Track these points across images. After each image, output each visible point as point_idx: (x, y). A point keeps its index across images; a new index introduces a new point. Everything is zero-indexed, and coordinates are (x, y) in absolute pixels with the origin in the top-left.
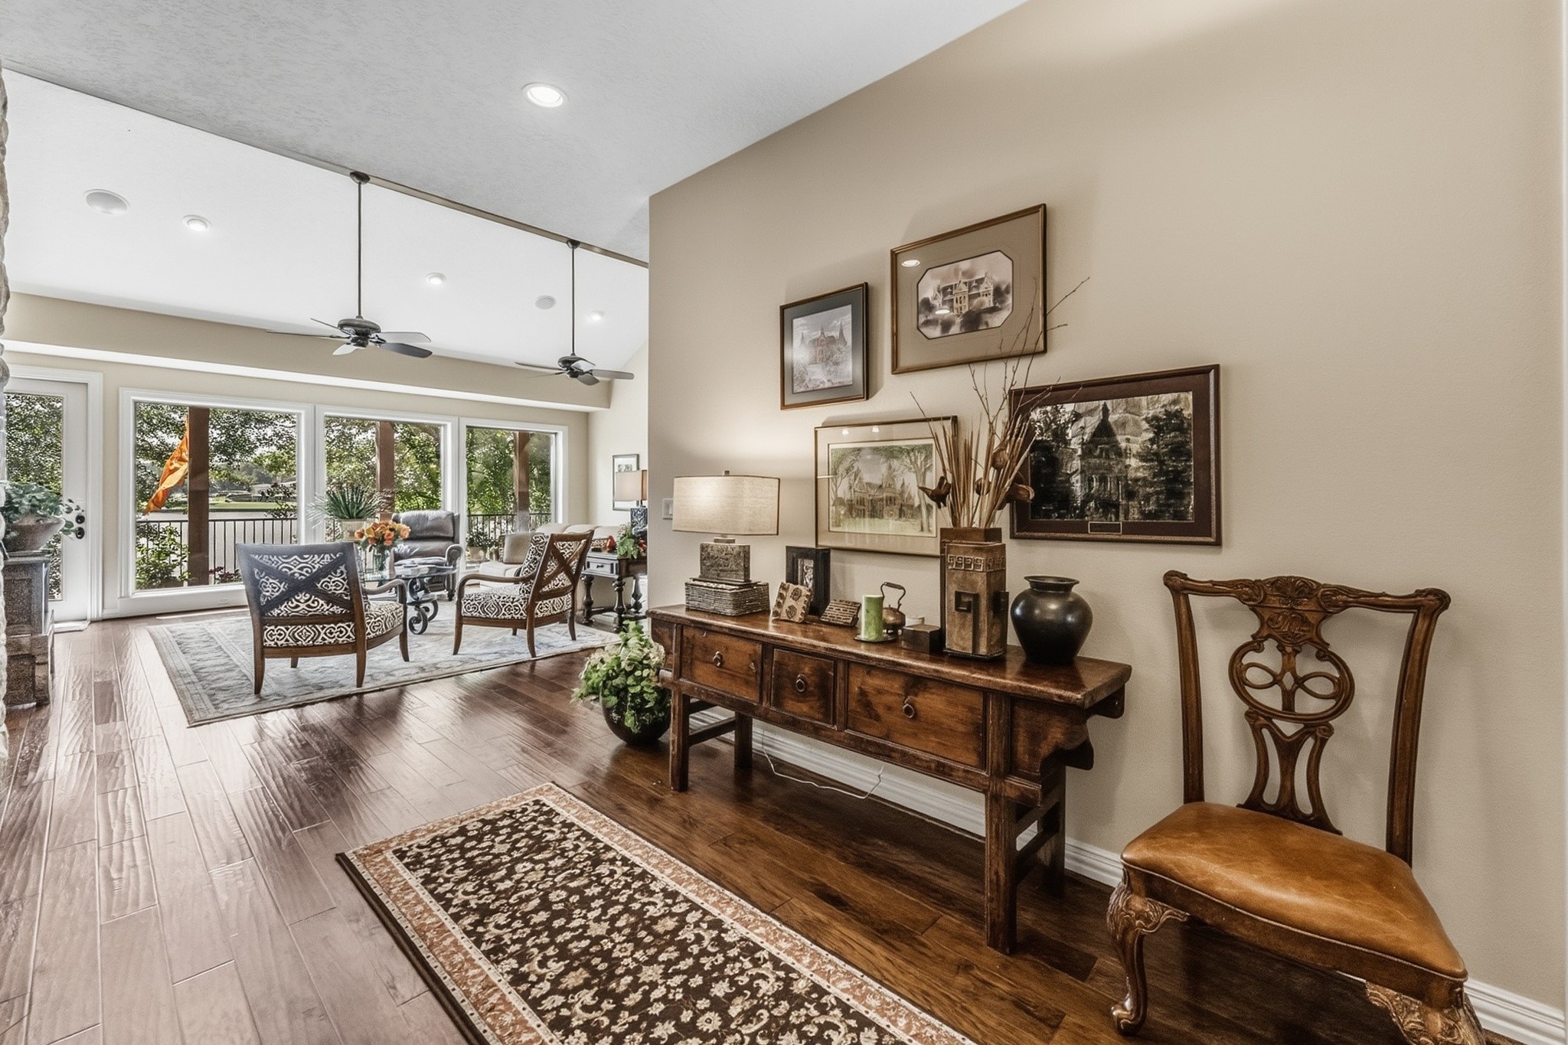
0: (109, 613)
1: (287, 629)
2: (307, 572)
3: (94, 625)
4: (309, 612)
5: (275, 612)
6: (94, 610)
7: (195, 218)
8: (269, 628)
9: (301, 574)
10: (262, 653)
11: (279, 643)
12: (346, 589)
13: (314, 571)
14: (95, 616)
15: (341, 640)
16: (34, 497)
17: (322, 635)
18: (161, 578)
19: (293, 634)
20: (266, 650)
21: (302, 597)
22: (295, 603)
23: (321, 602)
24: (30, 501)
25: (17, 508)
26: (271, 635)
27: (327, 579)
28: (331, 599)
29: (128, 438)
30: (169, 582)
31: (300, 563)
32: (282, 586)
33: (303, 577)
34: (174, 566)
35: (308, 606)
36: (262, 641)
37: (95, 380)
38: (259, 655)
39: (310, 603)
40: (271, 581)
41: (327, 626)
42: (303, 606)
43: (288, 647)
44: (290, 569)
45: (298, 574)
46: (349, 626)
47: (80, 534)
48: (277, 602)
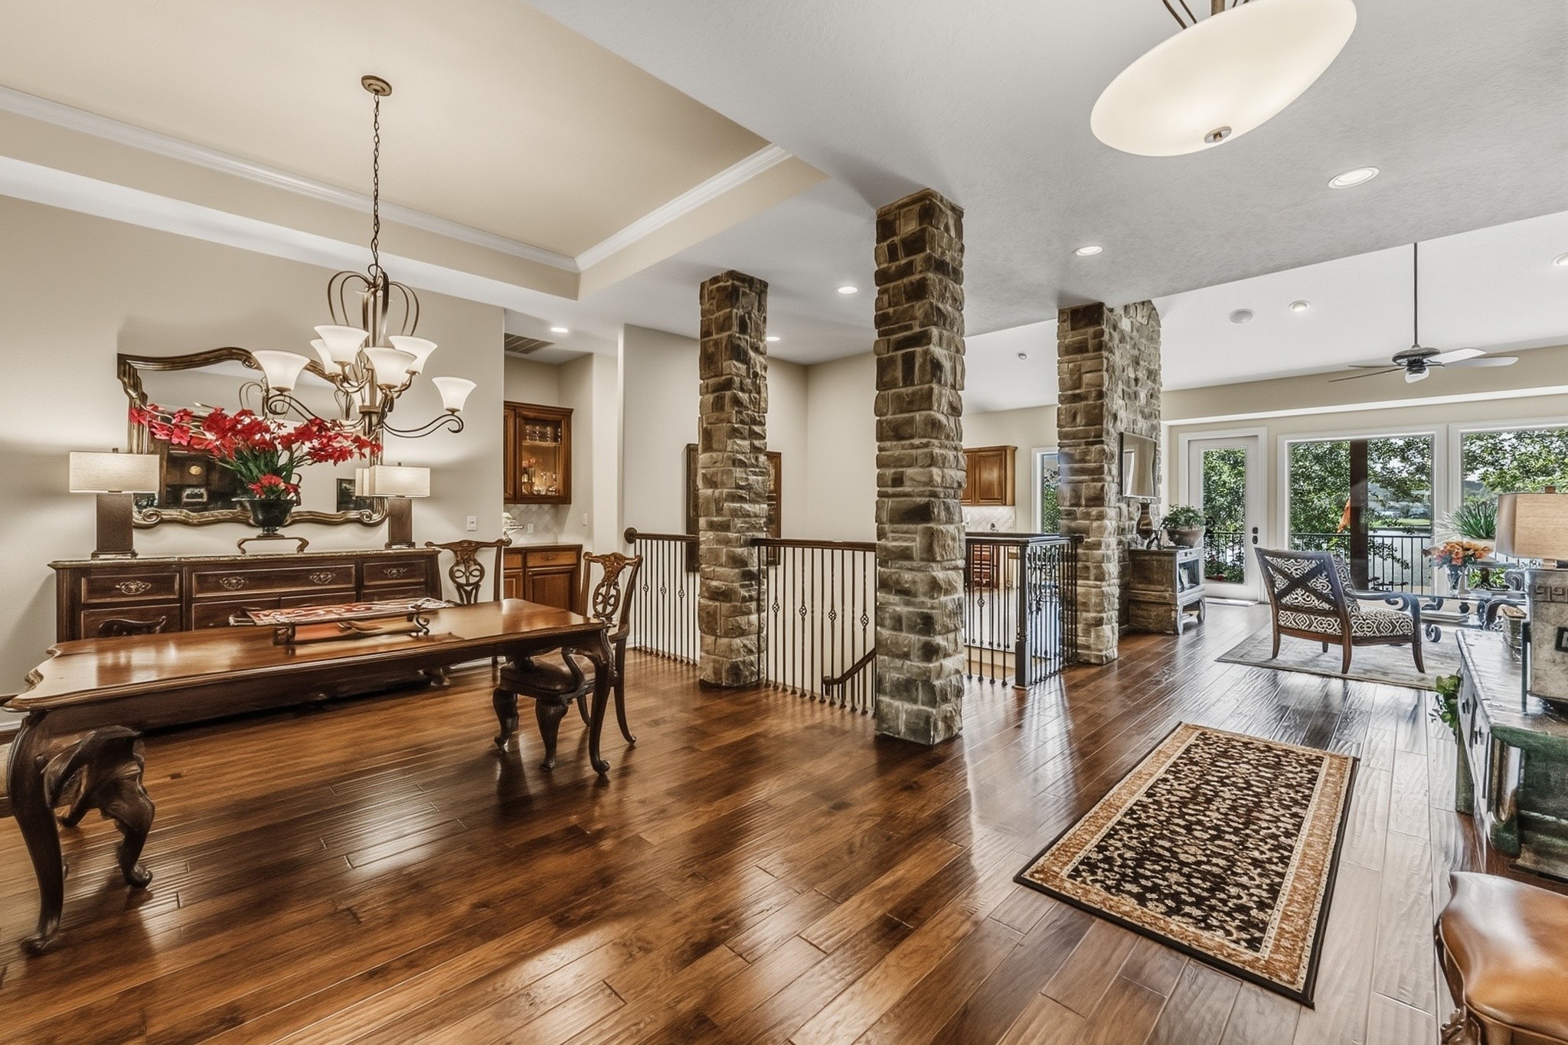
1: (1293, 615)
2: (1300, 572)
3: (1260, 605)
4: (1305, 604)
5: (1284, 601)
7: (1297, 303)
8: (1281, 612)
10: (1279, 630)
11: (1289, 624)
12: (1331, 589)
13: (1305, 572)
15: (1329, 631)
17: (1315, 624)
19: (1296, 619)
20: (1282, 628)
21: (1299, 592)
22: (1295, 596)
23: (1314, 598)
26: (1283, 617)
27: (1315, 580)
28: (1320, 596)
32: (1286, 581)
33: (1298, 576)
36: (1278, 621)
37: (1262, 432)
38: (1276, 631)
39: (1305, 597)
41: (1319, 618)
42: (1301, 599)
43: (1294, 628)
44: (1289, 570)
45: (1296, 575)
46: (1336, 621)
47: (1255, 540)
48: (1284, 593)
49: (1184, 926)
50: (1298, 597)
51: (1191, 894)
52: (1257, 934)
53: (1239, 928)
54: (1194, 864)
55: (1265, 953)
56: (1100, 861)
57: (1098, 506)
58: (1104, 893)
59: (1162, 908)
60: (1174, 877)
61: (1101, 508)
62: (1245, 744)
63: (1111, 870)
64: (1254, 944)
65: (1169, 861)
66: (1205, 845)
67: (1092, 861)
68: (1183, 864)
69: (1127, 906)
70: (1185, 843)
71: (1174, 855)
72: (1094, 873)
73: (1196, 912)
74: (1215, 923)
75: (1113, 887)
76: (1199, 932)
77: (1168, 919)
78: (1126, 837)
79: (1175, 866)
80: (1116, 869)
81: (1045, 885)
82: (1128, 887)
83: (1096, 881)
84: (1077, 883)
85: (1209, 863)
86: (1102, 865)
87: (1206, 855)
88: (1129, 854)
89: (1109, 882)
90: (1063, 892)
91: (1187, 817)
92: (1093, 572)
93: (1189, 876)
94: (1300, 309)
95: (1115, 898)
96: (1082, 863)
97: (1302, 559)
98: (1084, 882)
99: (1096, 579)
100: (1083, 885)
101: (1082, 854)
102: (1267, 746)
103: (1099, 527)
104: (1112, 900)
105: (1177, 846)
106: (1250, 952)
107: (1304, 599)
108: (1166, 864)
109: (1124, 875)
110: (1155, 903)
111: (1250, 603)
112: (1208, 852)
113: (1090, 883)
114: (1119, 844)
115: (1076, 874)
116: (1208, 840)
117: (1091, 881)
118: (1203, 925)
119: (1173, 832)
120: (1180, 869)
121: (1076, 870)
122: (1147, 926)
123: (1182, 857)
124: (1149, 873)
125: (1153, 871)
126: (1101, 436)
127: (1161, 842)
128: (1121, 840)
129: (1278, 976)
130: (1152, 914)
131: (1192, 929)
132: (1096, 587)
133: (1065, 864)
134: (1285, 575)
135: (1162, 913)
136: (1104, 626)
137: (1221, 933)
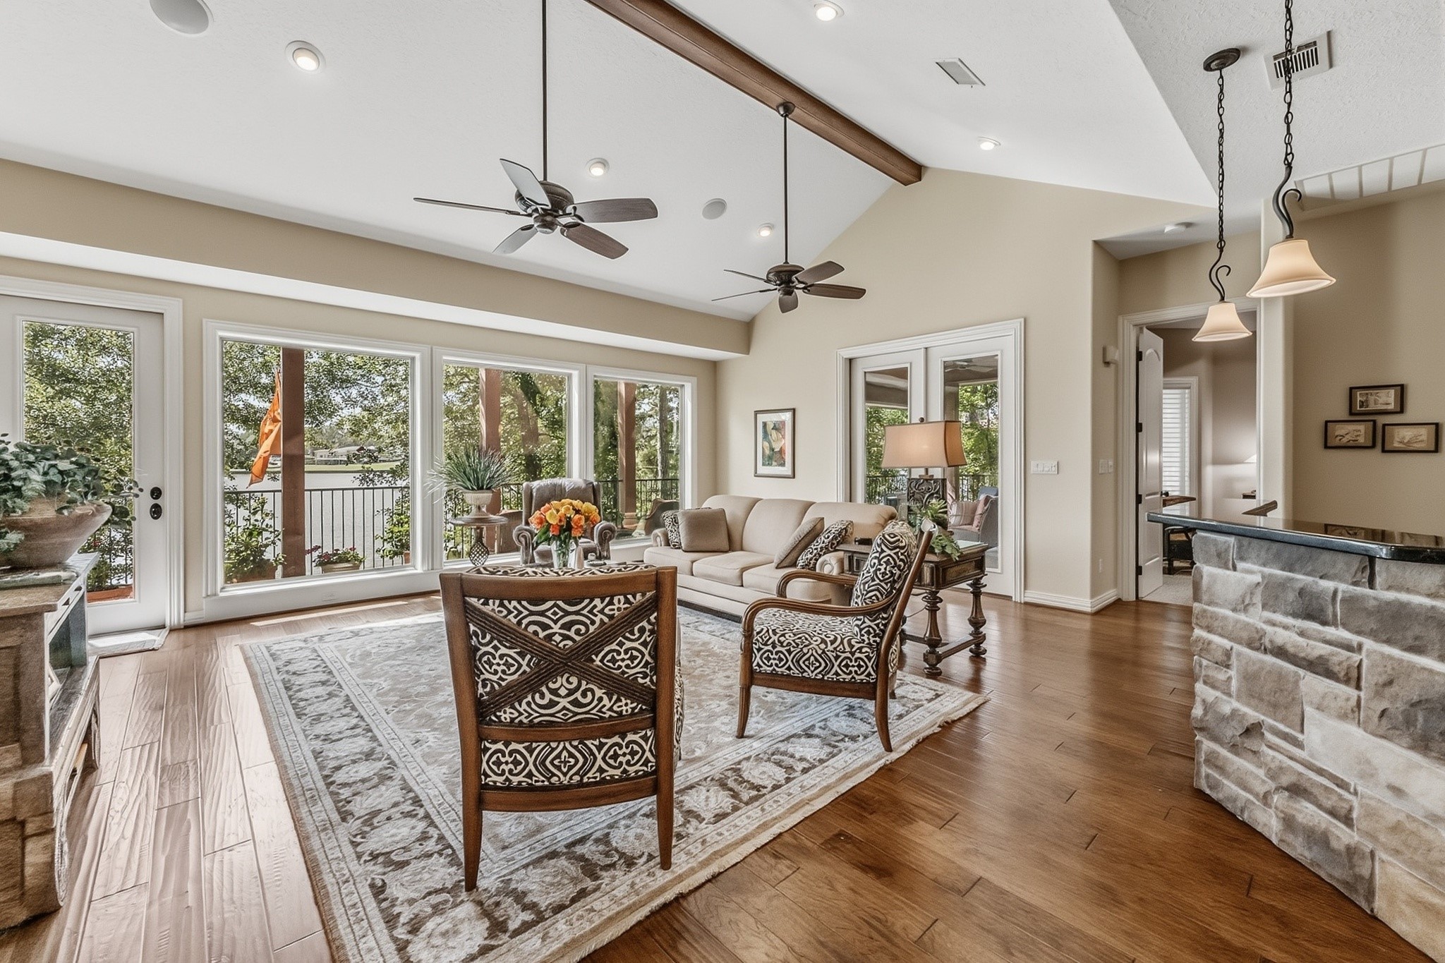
0: (192, 617)
1: (531, 751)
2: (578, 632)
3: (175, 635)
4: (576, 714)
5: (506, 715)
6: (174, 615)
8: (494, 747)
9: (566, 637)
10: (479, 798)
11: (515, 780)
12: (646, 666)
13: (592, 629)
14: (175, 622)
15: (631, 770)
16: (54, 466)
17: (599, 762)
18: (254, 561)
19: (543, 763)
20: (489, 795)
21: (562, 683)
22: (548, 696)
23: (599, 693)
24: (45, 474)
25: (19, 488)
26: (498, 763)
27: (614, 646)
28: (618, 686)
29: (214, 397)
30: (261, 570)
31: (567, 613)
32: (524, 663)
33: (570, 643)
34: (266, 546)
35: (576, 703)
36: (480, 773)
37: (172, 308)
38: (472, 803)
39: (578, 695)
40: (503, 650)
41: (609, 743)
42: (564, 702)
43: (531, 788)
44: (545, 627)
45: (561, 637)
46: (645, 738)
47: (156, 512)
48: (513, 694)
50: (561, 697)
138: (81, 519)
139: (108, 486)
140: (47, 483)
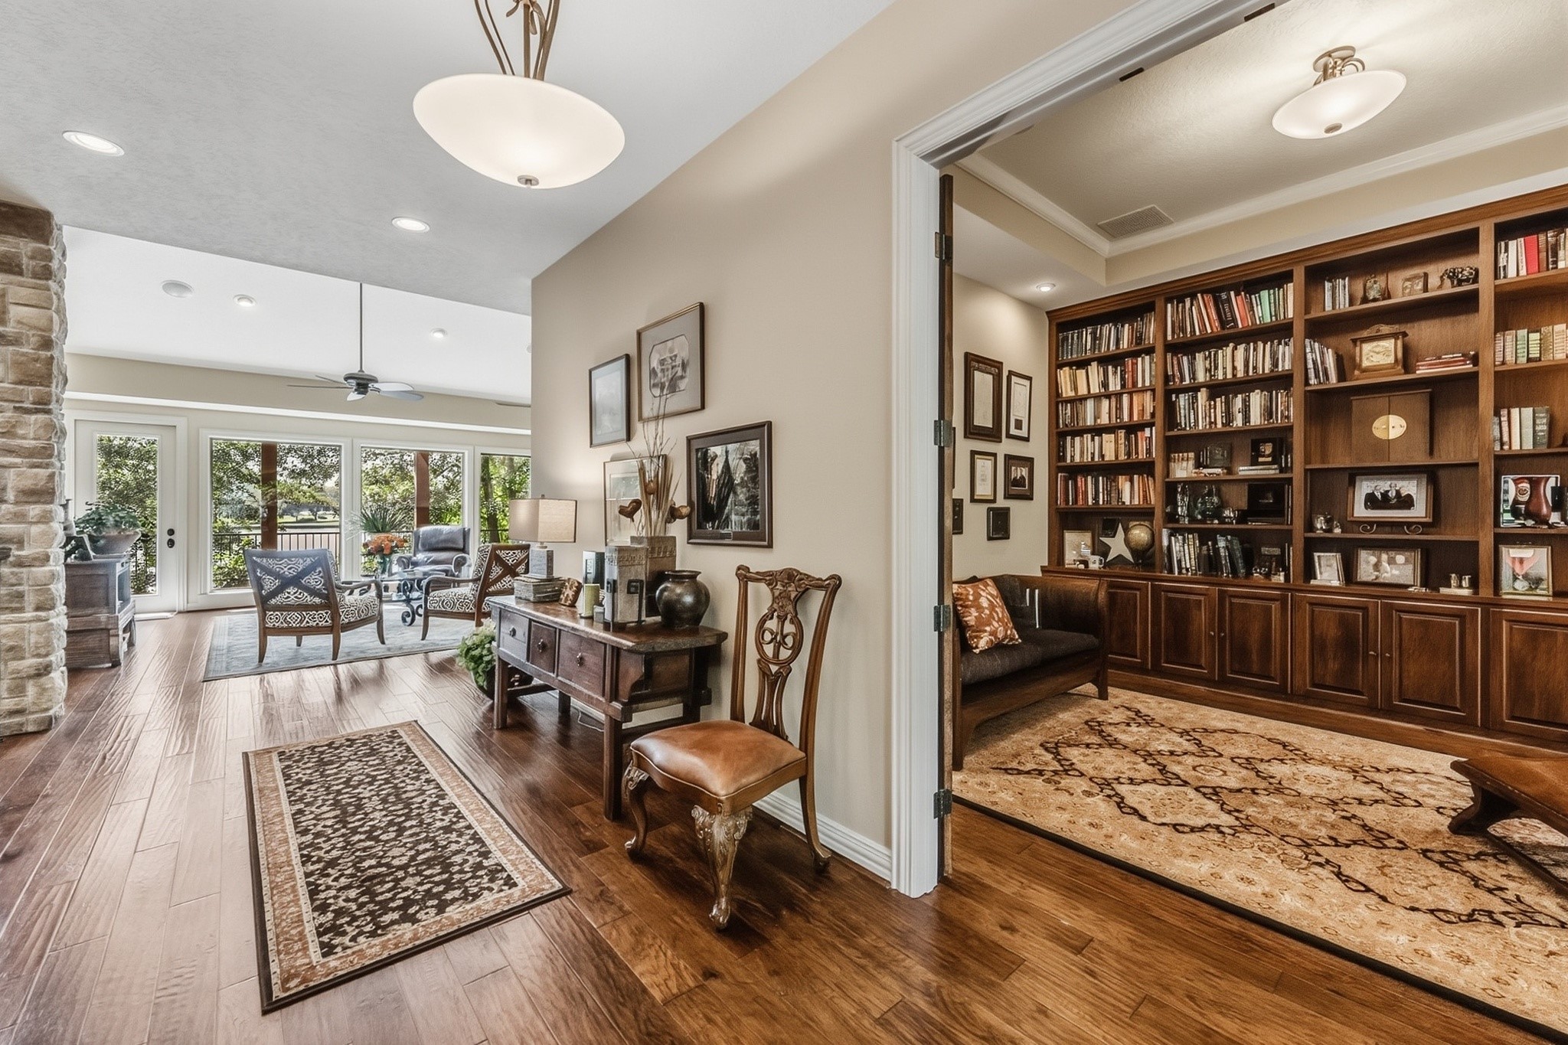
0: (191, 606)
1: (282, 615)
2: (294, 571)
4: (298, 601)
5: (273, 601)
6: (181, 605)
7: (242, 297)
8: (269, 613)
9: (290, 573)
10: (265, 632)
11: (277, 625)
12: (323, 585)
13: (299, 570)
14: (181, 608)
15: (321, 623)
19: (286, 619)
20: (268, 630)
21: (291, 590)
22: (287, 595)
23: (306, 594)
26: (271, 619)
27: (309, 577)
28: (313, 592)
32: (277, 582)
33: (292, 575)
36: (265, 623)
37: (181, 423)
38: (262, 633)
39: (298, 594)
41: (311, 613)
42: (292, 597)
43: (283, 628)
44: (282, 569)
45: (288, 573)
46: (326, 613)
47: (171, 543)
48: (274, 594)
49: (461, 909)
50: (292, 595)
51: (437, 884)
52: (505, 875)
53: (492, 880)
54: (410, 861)
55: (521, 883)
56: (335, 919)
57: (44, 503)
58: (377, 941)
59: (433, 911)
60: (410, 882)
61: (48, 507)
62: (330, 745)
63: (355, 918)
64: (510, 883)
65: (392, 873)
66: (401, 841)
67: (328, 925)
68: (404, 867)
69: (406, 932)
70: (385, 852)
71: (388, 865)
72: (344, 933)
73: (457, 893)
74: (476, 890)
75: (376, 929)
76: (474, 905)
77: (445, 915)
78: (329, 881)
79: (400, 874)
80: (358, 913)
81: (312, 984)
82: (387, 918)
83: (354, 939)
84: (341, 954)
85: (418, 853)
86: (343, 921)
87: (411, 849)
88: (353, 893)
89: (368, 929)
90: (340, 973)
91: (359, 830)
92: (30, 599)
93: (419, 873)
94: (245, 304)
95: (390, 936)
96: (320, 935)
97: (296, 557)
98: (345, 948)
99: (38, 609)
100: (349, 951)
101: (309, 929)
102: (348, 740)
103: (43, 534)
104: (389, 940)
105: (381, 857)
106: (514, 889)
107: (296, 597)
108: (392, 877)
109: (371, 913)
110: (423, 912)
111: (169, 615)
112: (408, 845)
113: (352, 944)
114: (333, 892)
115: (328, 950)
116: (397, 836)
117: (350, 941)
118: (471, 898)
119: (364, 849)
120: (406, 873)
121: (322, 945)
122: (441, 934)
123: (396, 862)
124: (389, 895)
125: (389, 890)
126: (48, 403)
127: (366, 864)
128: (328, 888)
129: (543, 890)
130: (430, 923)
131: (468, 907)
132: (39, 619)
133: (305, 949)
134: (277, 576)
135: (437, 914)
136: (52, 675)
137: (486, 893)
138: (128, 536)
139: (140, 524)
140: (115, 521)
